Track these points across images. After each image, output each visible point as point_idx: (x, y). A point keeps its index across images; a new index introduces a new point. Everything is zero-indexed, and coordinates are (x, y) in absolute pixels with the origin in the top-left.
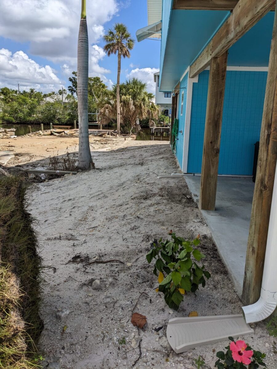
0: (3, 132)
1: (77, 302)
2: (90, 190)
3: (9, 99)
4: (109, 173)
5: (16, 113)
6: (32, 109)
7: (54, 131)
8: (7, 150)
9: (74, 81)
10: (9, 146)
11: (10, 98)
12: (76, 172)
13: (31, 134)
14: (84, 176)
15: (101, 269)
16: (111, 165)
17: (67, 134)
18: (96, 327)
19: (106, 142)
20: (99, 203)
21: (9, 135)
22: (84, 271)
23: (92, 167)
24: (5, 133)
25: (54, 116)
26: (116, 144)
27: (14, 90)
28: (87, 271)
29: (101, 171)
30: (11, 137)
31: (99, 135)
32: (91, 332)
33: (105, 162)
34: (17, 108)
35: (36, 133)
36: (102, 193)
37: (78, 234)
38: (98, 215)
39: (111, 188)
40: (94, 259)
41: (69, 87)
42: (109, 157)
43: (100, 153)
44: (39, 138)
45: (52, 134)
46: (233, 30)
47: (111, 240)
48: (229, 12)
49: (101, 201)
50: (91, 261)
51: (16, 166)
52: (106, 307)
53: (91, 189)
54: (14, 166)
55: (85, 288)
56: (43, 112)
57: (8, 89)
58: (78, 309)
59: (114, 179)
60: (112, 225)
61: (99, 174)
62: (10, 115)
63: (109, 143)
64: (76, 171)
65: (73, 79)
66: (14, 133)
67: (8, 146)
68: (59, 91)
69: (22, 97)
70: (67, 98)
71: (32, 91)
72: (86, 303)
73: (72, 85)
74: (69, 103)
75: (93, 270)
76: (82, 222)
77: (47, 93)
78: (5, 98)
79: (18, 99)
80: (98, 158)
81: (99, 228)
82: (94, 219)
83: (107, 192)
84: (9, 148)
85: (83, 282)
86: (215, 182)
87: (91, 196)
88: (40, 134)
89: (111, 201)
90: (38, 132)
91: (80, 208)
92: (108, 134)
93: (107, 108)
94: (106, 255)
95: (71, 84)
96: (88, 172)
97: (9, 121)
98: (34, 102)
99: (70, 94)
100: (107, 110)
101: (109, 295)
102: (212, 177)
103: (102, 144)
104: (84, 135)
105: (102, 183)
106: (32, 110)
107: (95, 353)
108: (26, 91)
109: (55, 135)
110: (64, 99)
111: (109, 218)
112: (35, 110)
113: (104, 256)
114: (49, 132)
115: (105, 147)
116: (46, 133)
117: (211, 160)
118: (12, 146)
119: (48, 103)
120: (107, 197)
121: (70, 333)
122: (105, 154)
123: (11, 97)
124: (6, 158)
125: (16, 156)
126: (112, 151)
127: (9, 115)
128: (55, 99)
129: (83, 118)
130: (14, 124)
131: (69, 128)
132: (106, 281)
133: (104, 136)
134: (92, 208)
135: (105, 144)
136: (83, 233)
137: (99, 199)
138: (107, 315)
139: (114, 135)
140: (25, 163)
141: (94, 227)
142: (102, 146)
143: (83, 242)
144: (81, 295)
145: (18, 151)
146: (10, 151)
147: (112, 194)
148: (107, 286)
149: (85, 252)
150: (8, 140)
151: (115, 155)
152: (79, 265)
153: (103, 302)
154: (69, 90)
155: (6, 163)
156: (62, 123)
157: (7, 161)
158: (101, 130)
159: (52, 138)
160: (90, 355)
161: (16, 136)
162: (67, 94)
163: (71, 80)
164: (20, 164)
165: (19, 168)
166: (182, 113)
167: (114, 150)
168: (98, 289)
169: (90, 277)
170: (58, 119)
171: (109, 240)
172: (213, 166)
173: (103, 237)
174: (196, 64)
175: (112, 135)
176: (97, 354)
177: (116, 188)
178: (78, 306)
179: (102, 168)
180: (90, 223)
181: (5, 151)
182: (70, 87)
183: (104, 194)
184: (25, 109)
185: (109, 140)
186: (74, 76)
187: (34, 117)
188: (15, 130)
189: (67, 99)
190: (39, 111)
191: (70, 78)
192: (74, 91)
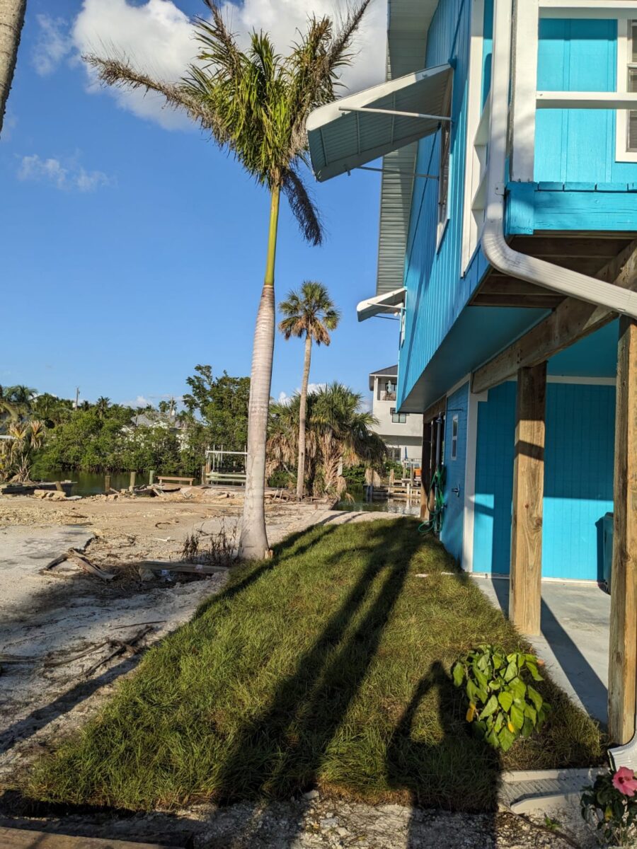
7: (159, 487)
9: (197, 383)
10: (74, 517)
41: (184, 397)
45: (154, 494)
46: (557, 335)
48: (550, 311)
65: (196, 380)
68: (161, 404)
71: (102, 402)
73: (191, 393)
77: (134, 407)
86: (537, 578)
88: (131, 494)
95: (189, 390)
99: (187, 410)
102: (532, 570)
108: (89, 403)
114: (147, 489)
117: (529, 538)
118: (81, 517)
131: (191, 483)
154: (186, 402)
161: (79, 497)
162: (179, 410)
163: (190, 381)
166: (454, 455)
172: (533, 549)
174: (485, 372)
182: (188, 396)
186: (198, 374)
189: (178, 421)
191: (189, 379)
192: (197, 405)
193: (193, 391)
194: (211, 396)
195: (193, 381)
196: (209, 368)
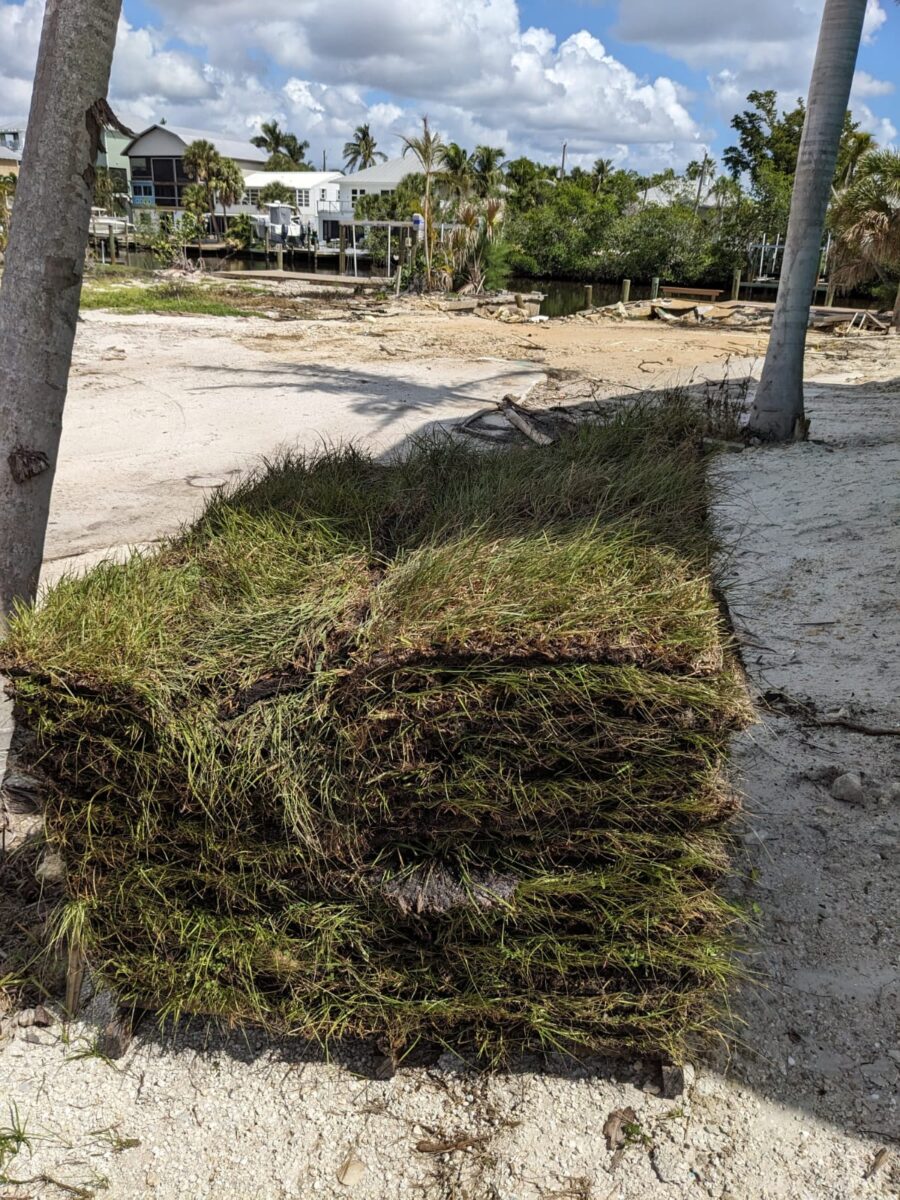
0: (510, 303)
1: (785, 818)
2: (793, 507)
3: (530, 197)
4: (862, 458)
5: (546, 243)
6: (596, 230)
7: (664, 304)
8: (523, 357)
9: (748, 126)
10: (529, 348)
11: (533, 195)
12: (742, 446)
13: (590, 311)
14: (771, 459)
15: (858, 747)
16: (867, 432)
17: (703, 318)
18: (852, 902)
19: (844, 353)
20: (831, 553)
21: (525, 312)
22: (802, 742)
23: (801, 435)
24: (515, 307)
25: (663, 256)
26: (884, 361)
27: (546, 168)
28: (810, 741)
29: (831, 451)
30: (533, 319)
31: (821, 324)
32: (834, 908)
33: (844, 421)
34: (550, 228)
35: (608, 310)
36: (840, 523)
37: (769, 634)
38: (829, 588)
39: (874, 510)
40: (834, 715)
41: (726, 152)
42: (856, 406)
43: (821, 390)
44: (615, 328)
45: (653, 316)
47: (887, 673)
49: (837, 547)
50: (820, 718)
51: (551, 409)
52: (883, 858)
53: (798, 504)
54: (545, 407)
55: (807, 788)
56: (629, 242)
57: (531, 164)
58: (791, 838)
59: (883, 483)
60: (886, 628)
61: (824, 459)
62: (529, 249)
63: (857, 358)
64: (740, 442)
65: (747, 119)
66: (539, 306)
67: (526, 347)
68: (691, 166)
69: (573, 189)
70: (715, 190)
71: (601, 168)
72: (817, 827)
73: (738, 144)
74: (719, 208)
75: (832, 745)
76: (776, 602)
77: (649, 175)
78: (517, 195)
79: (558, 195)
80: (816, 406)
81: (840, 629)
82: (818, 599)
83: (858, 522)
84: (530, 352)
85: (802, 769)
87: (800, 528)
88: (619, 315)
89: (877, 552)
90: (612, 307)
91: (762, 559)
92: (856, 324)
93: (871, 226)
94: (873, 711)
95: (735, 139)
96: (784, 448)
97: (522, 269)
98: (605, 206)
99: (728, 175)
100: (867, 233)
101: (890, 826)
103: (828, 357)
104: (791, 317)
105: (836, 492)
106: (594, 237)
107: (853, 964)
108: (582, 170)
109: (665, 321)
110: (704, 193)
111: (876, 606)
112: (606, 233)
113: (868, 715)
114: (645, 307)
115: (842, 371)
116: (635, 312)
118: (537, 348)
119: (652, 210)
120: (861, 539)
121: (770, 891)
122: (843, 393)
123: (538, 189)
124: (523, 379)
125: (552, 380)
126: (871, 388)
127: (523, 251)
128: (678, 195)
129: (800, 256)
130: (536, 278)
131: (714, 298)
132: (878, 786)
133: (837, 329)
134: (805, 566)
135: (840, 358)
136: (783, 634)
137: (829, 540)
138: (885, 880)
139: (879, 329)
140: (578, 402)
141: (819, 624)
142: (829, 364)
143: (788, 660)
144: (796, 804)
145: (557, 363)
146: (534, 361)
147: (879, 531)
148: (885, 801)
149: (798, 689)
150: (524, 329)
151: (881, 400)
152: (781, 720)
153: (870, 841)
154: (728, 160)
155: (524, 398)
156: (684, 278)
157: (527, 392)
158: (828, 308)
159: (657, 329)
160: (836, 966)
161: (545, 318)
162: (717, 176)
163: (738, 123)
164: (565, 404)
165: (560, 415)
167: (875, 383)
168: (851, 800)
169: (823, 762)
170: (673, 267)
171: (881, 672)
173: (859, 659)
175: (868, 328)
176: (857, 969)
177: (892, 511)
178: (790, 829)
179: (831, 440)
180: (806, 608)
181: (521, 360)
182: (733, 149)
183: (847, 526)
184: (576, 229)
185: (857, 347)
186: (752, 108)
187: (597, 257)
188: (542, 297)
189: (713, 195)
190: (616, 238)
191: (737, 117)
192: (746, 166)
193: (742, 139)
194: (769, 148)
195: (743, 122)
196: (770, 95)
